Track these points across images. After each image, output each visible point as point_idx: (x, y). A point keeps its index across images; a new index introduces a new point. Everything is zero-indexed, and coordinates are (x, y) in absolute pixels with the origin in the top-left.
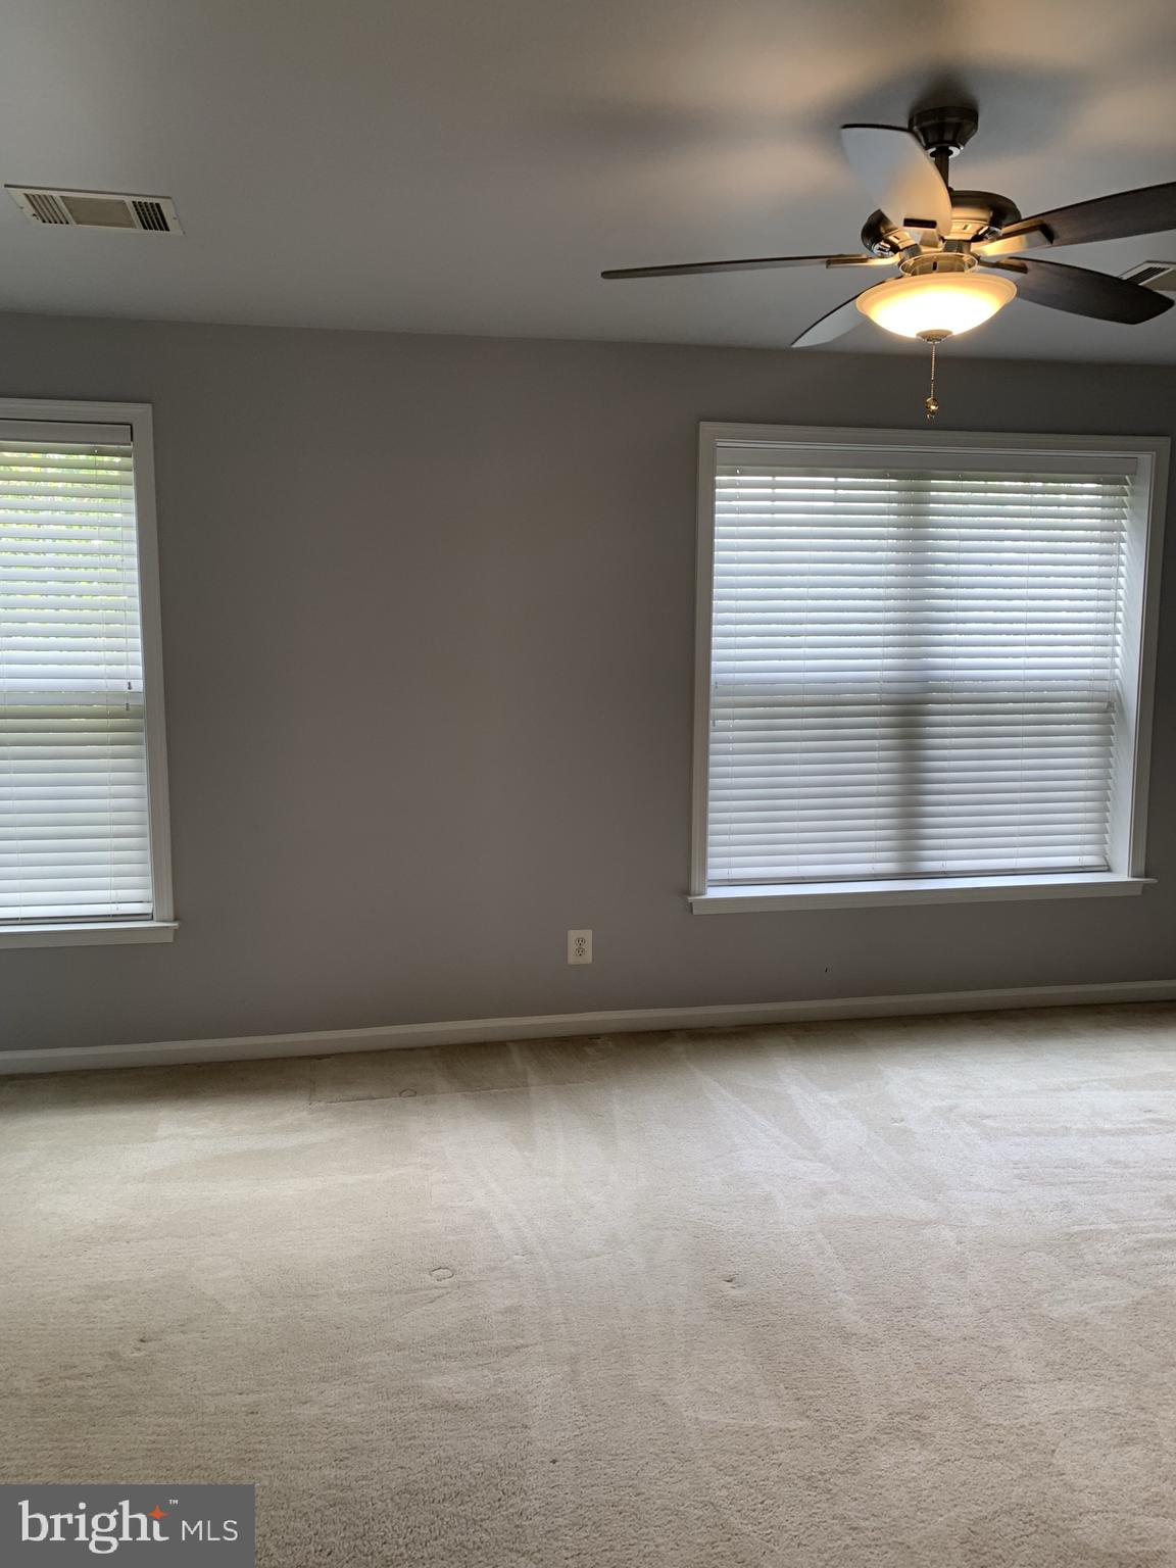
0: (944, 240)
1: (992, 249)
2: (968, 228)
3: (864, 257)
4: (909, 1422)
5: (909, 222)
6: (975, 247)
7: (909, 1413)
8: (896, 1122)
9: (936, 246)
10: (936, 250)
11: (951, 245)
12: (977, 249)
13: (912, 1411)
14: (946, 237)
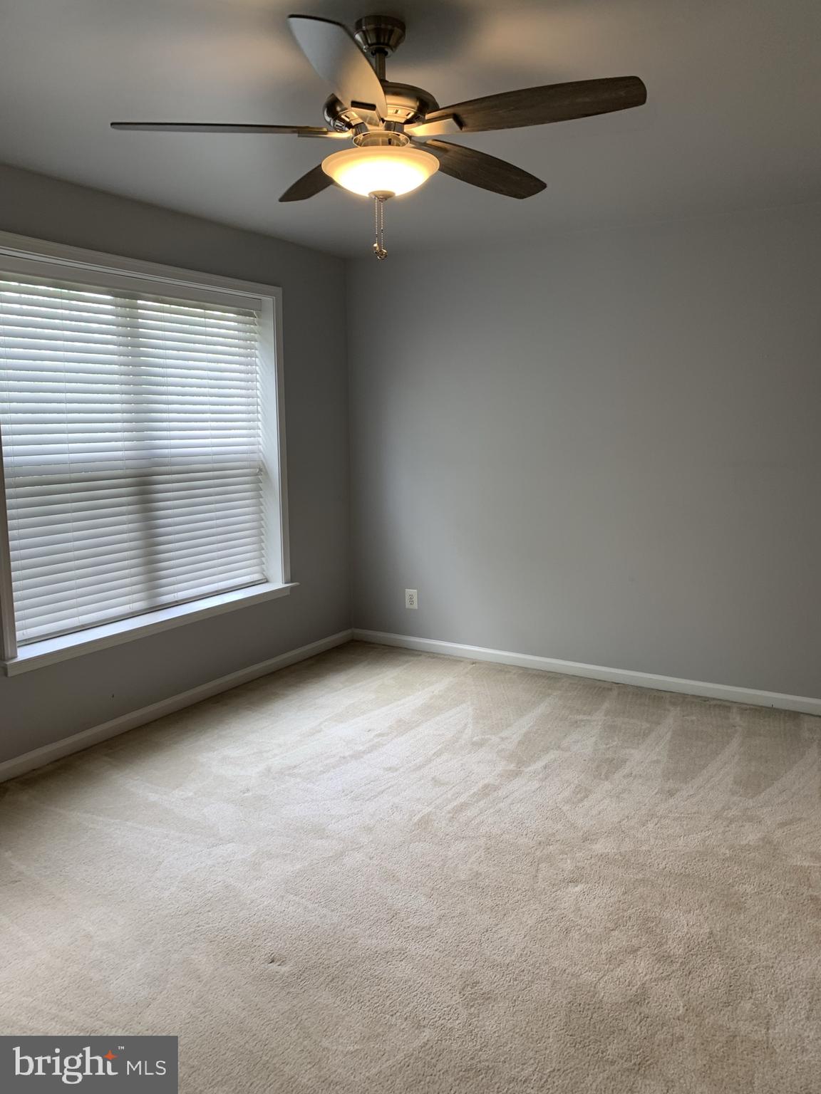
0: (383, 121)
1: (420, 130)
2: (399, 112)
3: (325, 130)
4: (473, 991)
5: (355, 104)
6: (407, 128)
7: (468, 985)
8: (244, 793)
9: (378, 126)
10: (377, 128)
11: (390, 126)
12: (409, 130)
13: (467, 983)
14: (386, 119)
